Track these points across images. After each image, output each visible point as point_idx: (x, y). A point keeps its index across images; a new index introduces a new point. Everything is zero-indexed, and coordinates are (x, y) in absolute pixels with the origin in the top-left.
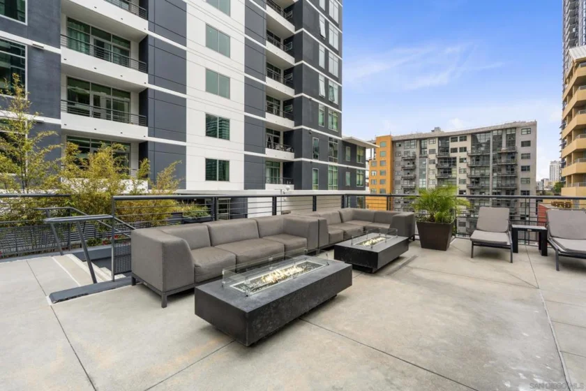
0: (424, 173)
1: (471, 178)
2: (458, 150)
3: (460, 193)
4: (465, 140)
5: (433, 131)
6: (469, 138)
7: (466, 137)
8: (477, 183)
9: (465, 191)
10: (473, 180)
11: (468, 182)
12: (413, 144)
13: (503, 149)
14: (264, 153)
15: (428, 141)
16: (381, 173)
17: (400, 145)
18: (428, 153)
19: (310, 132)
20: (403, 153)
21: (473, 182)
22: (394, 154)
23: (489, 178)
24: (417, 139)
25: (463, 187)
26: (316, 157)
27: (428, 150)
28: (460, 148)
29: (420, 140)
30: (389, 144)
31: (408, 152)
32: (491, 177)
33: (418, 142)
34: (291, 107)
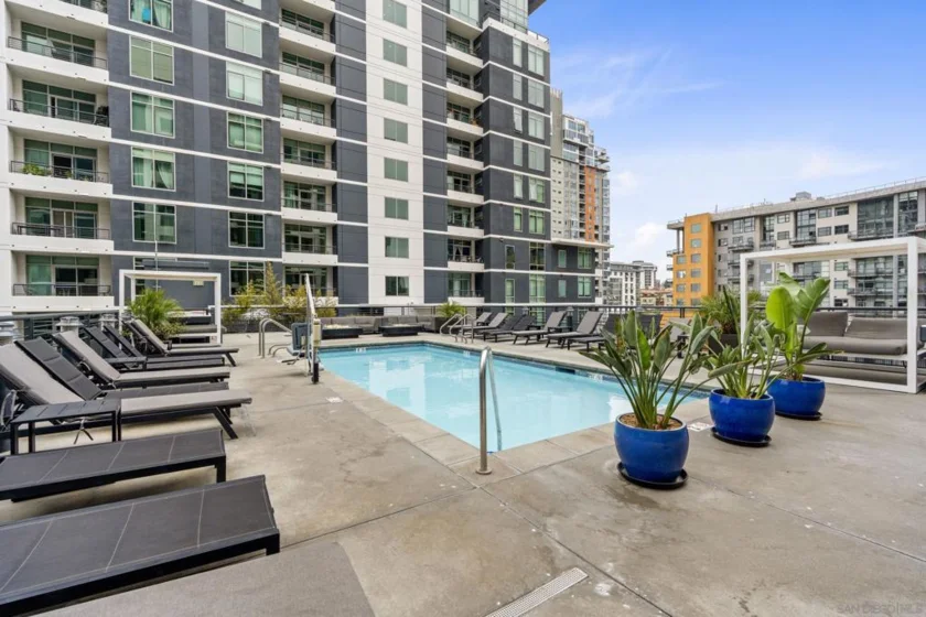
0: (768, 271)
1: (857, 278)
2: (833, 230)
3: (836, 305)
4: (847, 212)
5: (793, 200)
6: (853, 210)
7: (847, 207)
8: (869, 285)
9: (846, 301)
10: (862, 281)
11: (852, 285)
12: (749, 224)
13: (918, 225)
14: (446, 266)
15: (775, 218)
16: (693, 274)
17: (726, 228)
18: (776, 238)
19: (500, 240)
20: (730, 241)
21: (861, 285)
22: (715, 243)
23: (891, 277)
24: (756, 217)
25: (842, 294)
26: (510, 267)
27: (775, 234)
28: (836, 228)
29: (763, 218)
30: (706, 227)
31: (740, 238)
32: (895, 275)
33: (758, 221)
34: (481, 215)
